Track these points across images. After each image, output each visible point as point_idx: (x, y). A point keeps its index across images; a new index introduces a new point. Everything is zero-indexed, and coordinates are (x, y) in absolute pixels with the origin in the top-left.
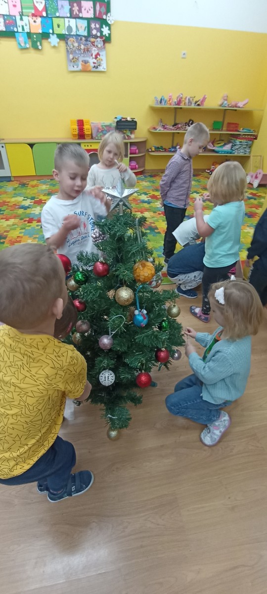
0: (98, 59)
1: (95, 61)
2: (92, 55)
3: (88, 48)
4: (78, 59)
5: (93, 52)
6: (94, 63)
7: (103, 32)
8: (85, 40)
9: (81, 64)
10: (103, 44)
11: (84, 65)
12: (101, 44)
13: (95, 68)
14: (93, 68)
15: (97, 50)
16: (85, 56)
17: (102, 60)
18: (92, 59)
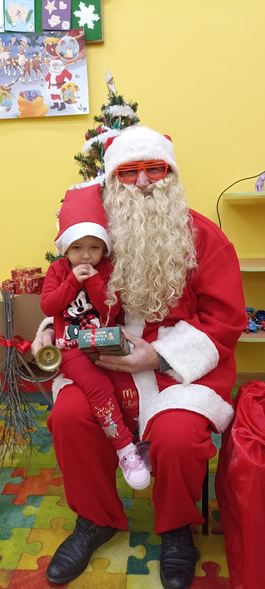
0: (64, 86)
1: (58, 92)
2: (48, 78)
5: (51, 69)
6: (54, 97)
7: (79, 19)
8: (28, 44)
9: (18, 102)
10: (81, 49)
11: (26, 104)
12: (74, 51)
13: (57, 109)
14: (52, 108)
15: (61, 66)
16: (30, 81)
17: (76, 87)
18: (49, 88)
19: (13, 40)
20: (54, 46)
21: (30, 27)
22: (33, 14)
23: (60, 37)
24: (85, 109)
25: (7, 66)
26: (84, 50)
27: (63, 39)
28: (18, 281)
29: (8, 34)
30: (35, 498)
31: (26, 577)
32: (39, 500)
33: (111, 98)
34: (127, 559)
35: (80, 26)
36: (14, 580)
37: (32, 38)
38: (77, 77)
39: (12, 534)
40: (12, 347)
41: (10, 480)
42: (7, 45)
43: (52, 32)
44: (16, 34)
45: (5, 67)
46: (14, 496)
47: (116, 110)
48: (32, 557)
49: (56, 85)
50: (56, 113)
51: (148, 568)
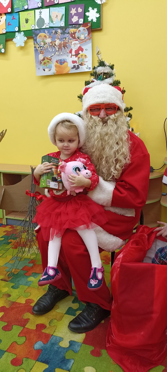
0: (79, 56)
1: (75, 59)
2: (71, 52)
3: (66, 43)
4: (50, 60)
5: (72, 46)
6: (74, 62)
7: (88, 17)
8: (61, 33)
9: (55, 66)
10: (89, 34)
11: (59, 67)
12: (85, 35)
13: (75, 69)
14: (72, 68)
15: (78, 44)
16: (61, 54)
17: (86, 56)
18: (71, 57)
19: (54, 31)
20: (74, 33)
21: (62, 24)
22: (64, 17)
23: (78, 28)
24: (90, 68)
25: (50, 46)
26: (90, 35)
27: (79, 29)
29: (51, 29)
30: (35, 274)
31: (18, 306)
33: (99, 62)
34: (68, 308)
35: (89, 21)
36: (12, 306)
37: (63, 30)
38: (86, 50)
39: (19, 287)
40: (33, 197)
41: (27, 264)
42: (50, 34)
43: (74, 26)
44: (55, 28)
45: (49, 47)
46: (26, 272)
47: (100, 70)
48: (24, 298)
49: (75, 55)
51: (75, 313)
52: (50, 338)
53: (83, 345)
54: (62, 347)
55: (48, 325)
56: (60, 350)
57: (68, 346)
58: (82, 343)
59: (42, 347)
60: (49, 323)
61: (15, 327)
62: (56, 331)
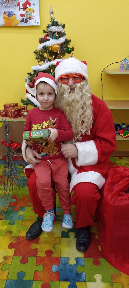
0: (27, 10)
1: (24, 12)
2: (18, 5)
6: (22, 15)
9: (3, 17)
13: (23, 22)
14: (21, 21)
16: (9, 6)
17: (33, 10)
18: (19, 10)
24: (38, 22)
28: (7, 111)
30: (22, 208)
31: (23, 239)
32: (24, 209)
33: (52, 21)
34: (61, 232)
36: (18, 241)
38: (33, 5)
39: (15, 223)
40: (9, 146)
41: (11, 200)
46: (13, 207)
47: (54, 29)
48: (24, 231)
49: (23, 9)
50: (23, 24)
51: (69, 235)
52: (60, 260)
53: (85, 259)
54: (72, 265)
55: (53, 250)
56: (71, 268)
57: (75, 263)
58: (84, 258)
59: (58, 269)
60: (54, 248)
61: (29, 258)
62: (62, 253)
